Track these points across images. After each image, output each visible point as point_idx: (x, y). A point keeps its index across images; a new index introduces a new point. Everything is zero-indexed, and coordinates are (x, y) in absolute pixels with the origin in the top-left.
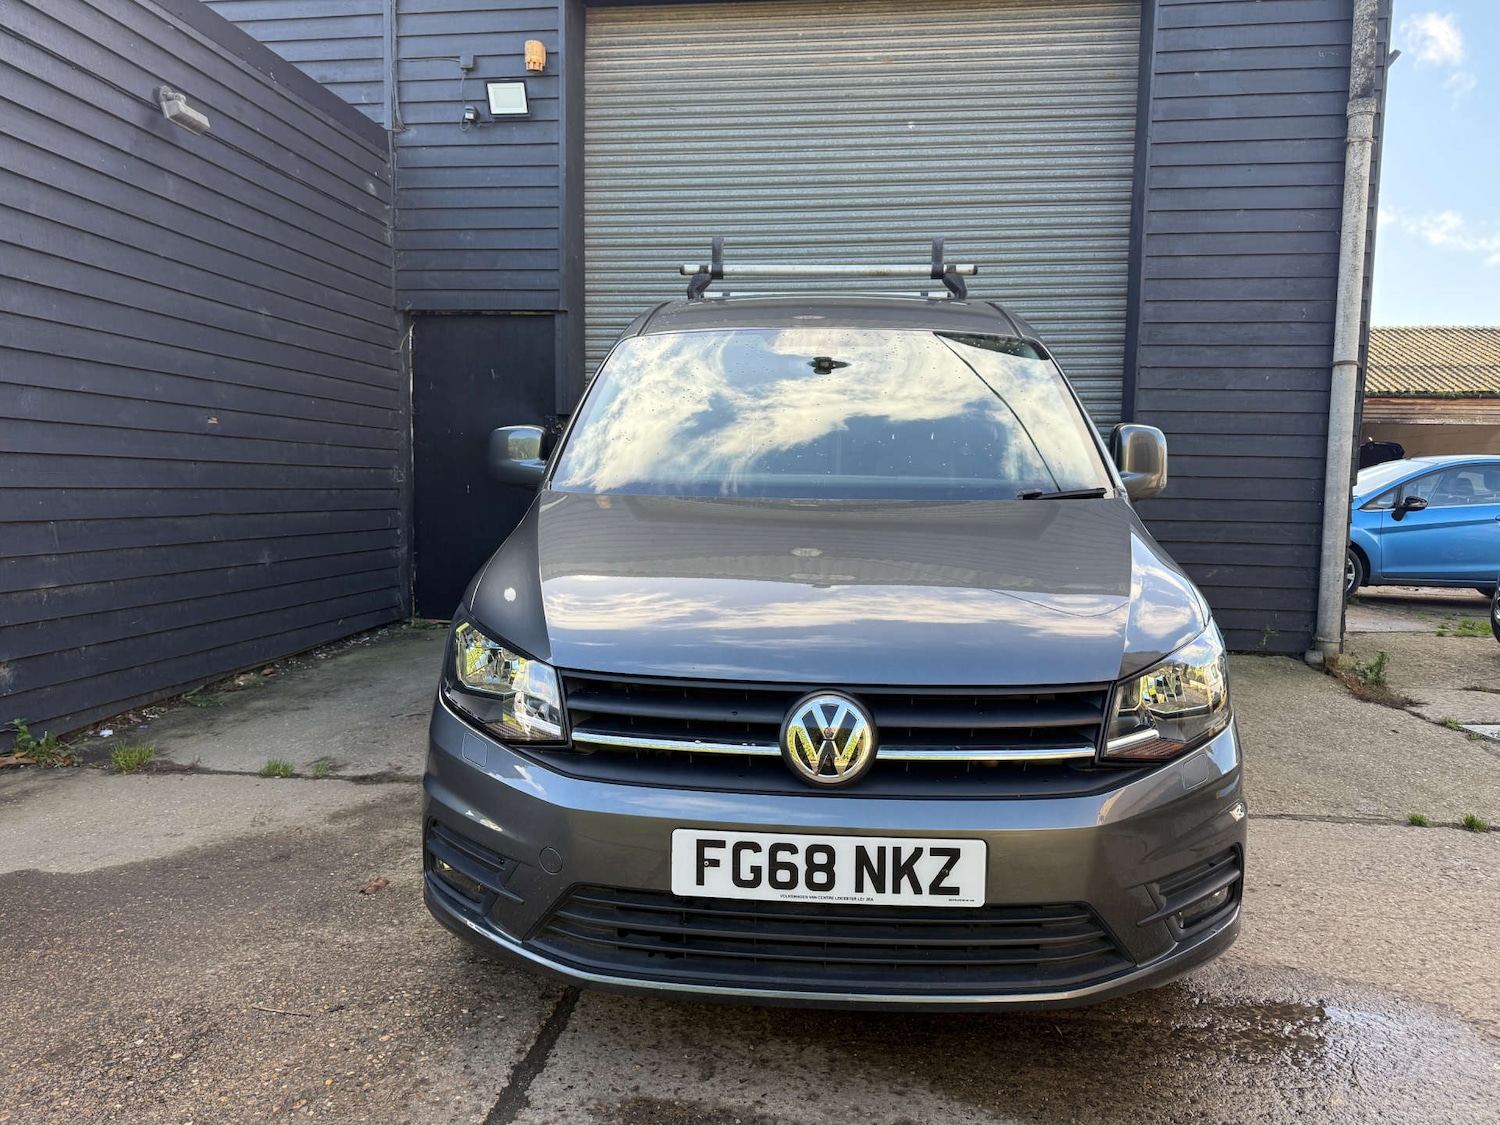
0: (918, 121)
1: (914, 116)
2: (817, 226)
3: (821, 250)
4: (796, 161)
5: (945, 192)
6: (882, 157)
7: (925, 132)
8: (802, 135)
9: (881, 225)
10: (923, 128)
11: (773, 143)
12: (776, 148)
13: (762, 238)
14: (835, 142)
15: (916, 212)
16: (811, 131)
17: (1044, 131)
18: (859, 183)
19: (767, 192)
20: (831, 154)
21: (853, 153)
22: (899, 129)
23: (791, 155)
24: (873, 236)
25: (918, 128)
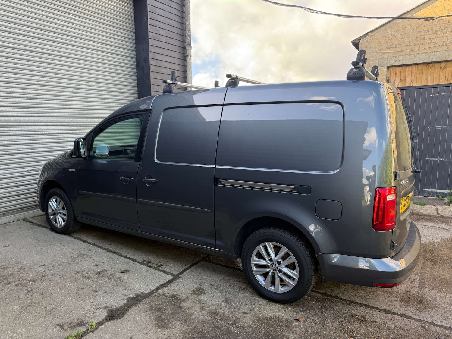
0: (73, 15)
1: (72, 12)
2: (40, 46)
3: (42, 56)
4: (26, 16)
5: (85, 43)
6: (62, 25)
7: (76, 20)
8: (29, 6)
9: (65, 50)
10: (76, 18)
11: (16, 6)
12: (18, 8)
13: (16, 46)
14: (43, 13)
15: (76, 48)
16: (32, 5)
17: (112, 30)
18: (54, 32)
19: (16, 26)
20: (42, 18)
21: (51, 20)
22: (68, 15)
23: (25, 13)
24: (63, 54)
25: (74, 17)
